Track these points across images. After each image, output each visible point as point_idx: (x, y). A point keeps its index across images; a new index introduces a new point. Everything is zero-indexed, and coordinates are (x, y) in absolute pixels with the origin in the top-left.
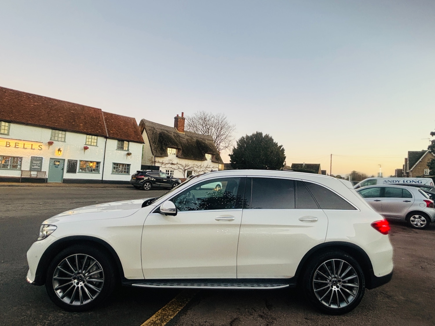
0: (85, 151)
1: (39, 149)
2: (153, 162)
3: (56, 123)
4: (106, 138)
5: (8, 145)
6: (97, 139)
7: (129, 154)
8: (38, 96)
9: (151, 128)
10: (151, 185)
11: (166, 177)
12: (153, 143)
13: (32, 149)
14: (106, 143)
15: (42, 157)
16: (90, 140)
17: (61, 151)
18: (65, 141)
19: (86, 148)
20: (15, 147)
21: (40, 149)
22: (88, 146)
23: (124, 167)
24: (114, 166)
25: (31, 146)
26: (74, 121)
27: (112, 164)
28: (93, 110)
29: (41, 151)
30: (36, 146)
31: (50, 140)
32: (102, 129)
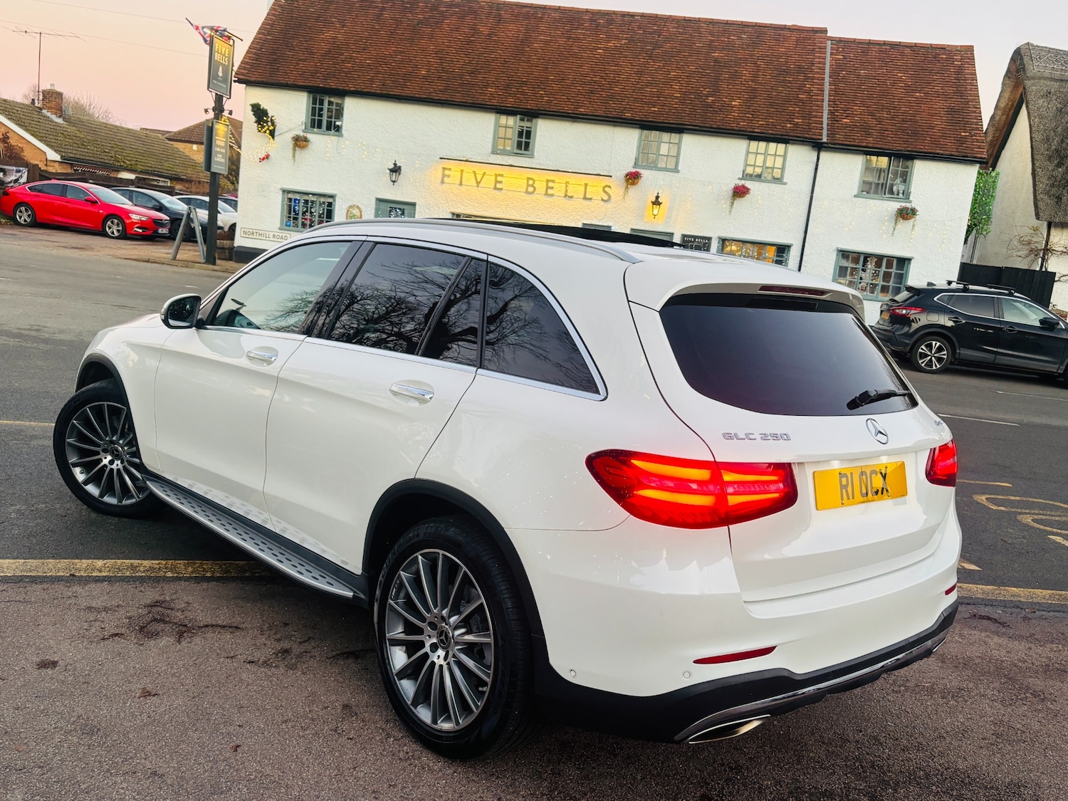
0: (732, 203)
1: (602, 200)
2: (1038, 250)
3: (654, 106)
4: (819, 147)
5: (530, 189)
6: (785, 157)
7: (906, 214)
8: (624, 15)
9: (1056, 85)
10: (953, 352)
11: (1038, 324)
12: (1050, 158)
13: (585, 198)
14: (816, 169)
15: (610, 225)
16: (760, 159)
17: (660, 204)
18: (676, 170)
19: (740, 192)
20: (546, 194)
21: (606, 197)
22: (748, 184)
23: (884, 268)
24: (845, 263)
25: (582, 188)
26: (716, 91)
27: (833, 256)
28: (794, 36)
29: (609, 205)
30: (595, 187)
31: (634, 167)
32: (808, 116)
